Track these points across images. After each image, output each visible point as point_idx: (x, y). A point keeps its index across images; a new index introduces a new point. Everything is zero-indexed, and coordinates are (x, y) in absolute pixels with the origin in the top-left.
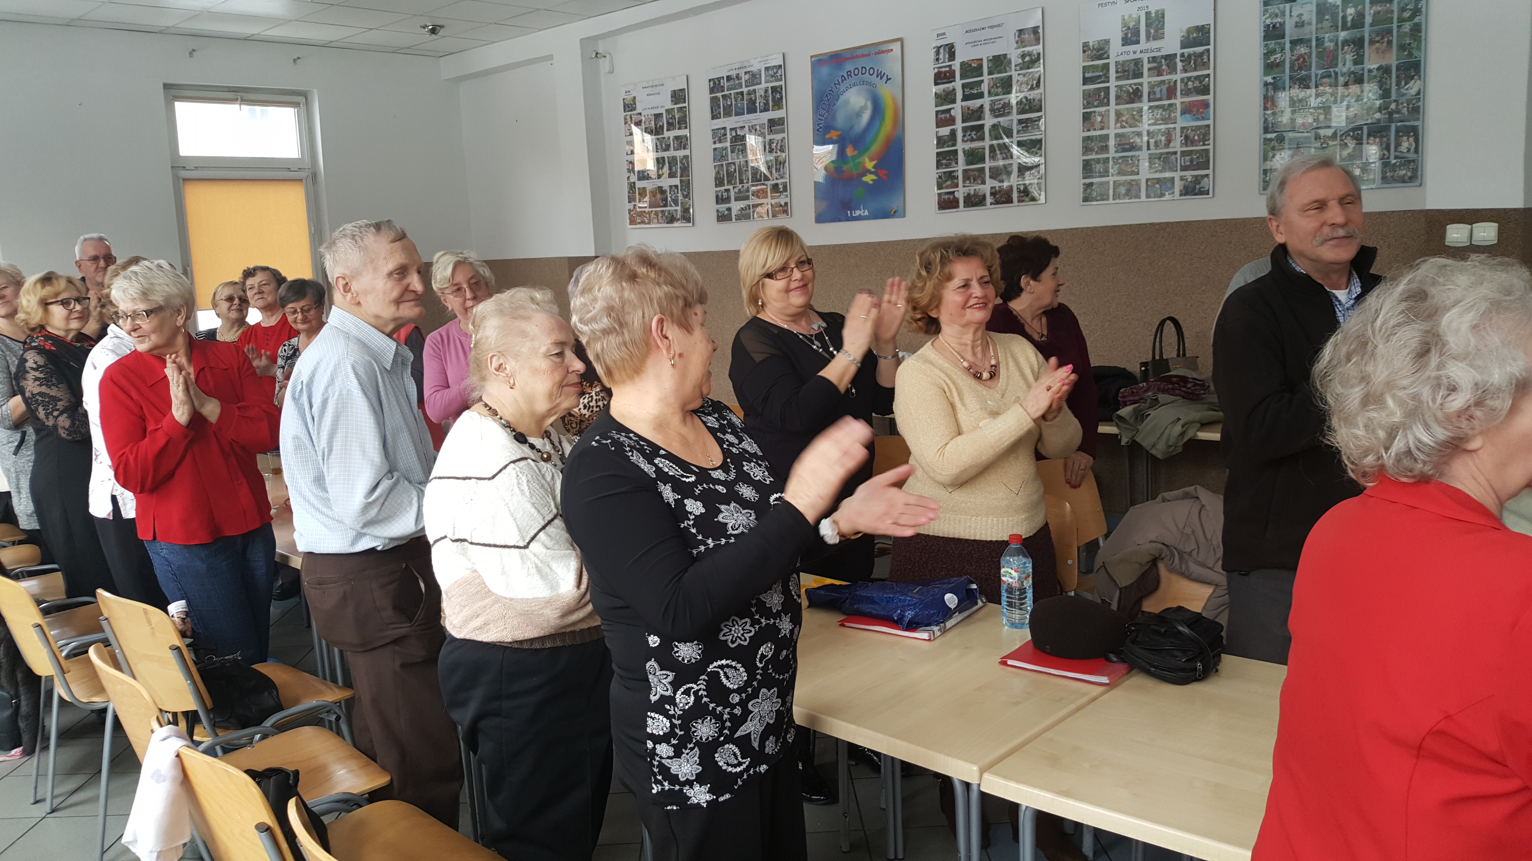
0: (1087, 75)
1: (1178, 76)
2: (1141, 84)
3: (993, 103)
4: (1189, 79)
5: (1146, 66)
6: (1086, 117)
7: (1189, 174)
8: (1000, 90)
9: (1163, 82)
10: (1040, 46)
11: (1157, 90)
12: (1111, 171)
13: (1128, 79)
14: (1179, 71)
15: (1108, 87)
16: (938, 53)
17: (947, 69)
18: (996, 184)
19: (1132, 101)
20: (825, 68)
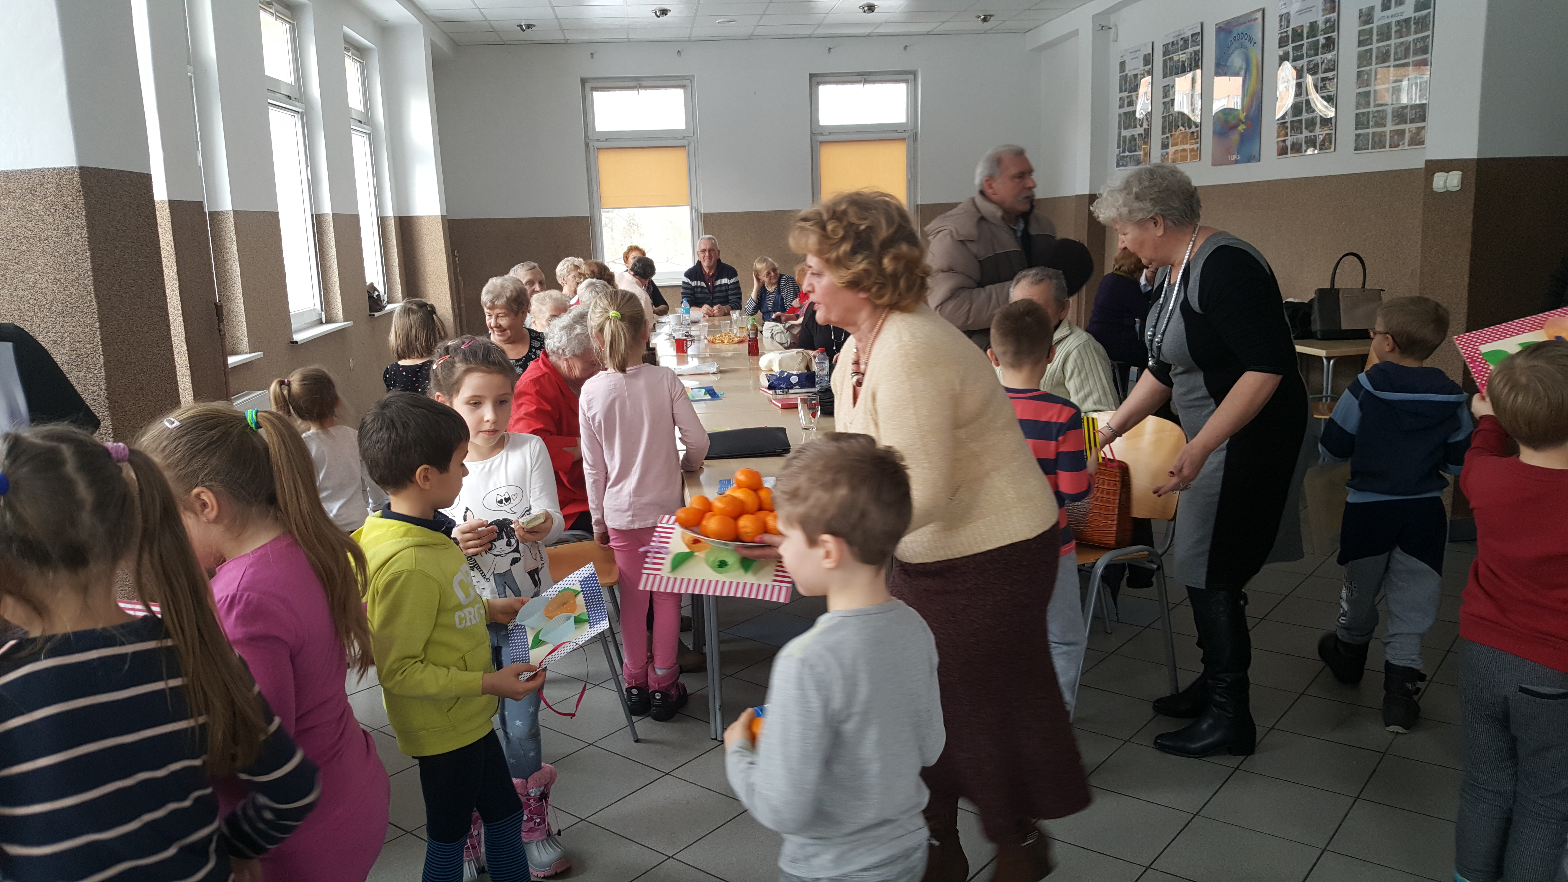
0: (1362, 38)
1: (1410, 38)
2: (1390, 45)
3: (1309, 62)
4: (1418, 39)
5: (1394, 29)
6: (1359, 75)
7: (1414, 126)
8: (1312, 52)
9: (1402, 43)
10: (1335, 14)
11: (1399, 50)
12: (1371, 123)
13: (1383, 41)
14: (1412, 33)
15: (1371, 50)
16: (1281, 20)
17: (1285, 34)
18: (1309, 134)
19: (1385, 61)
20: (1222, 35)
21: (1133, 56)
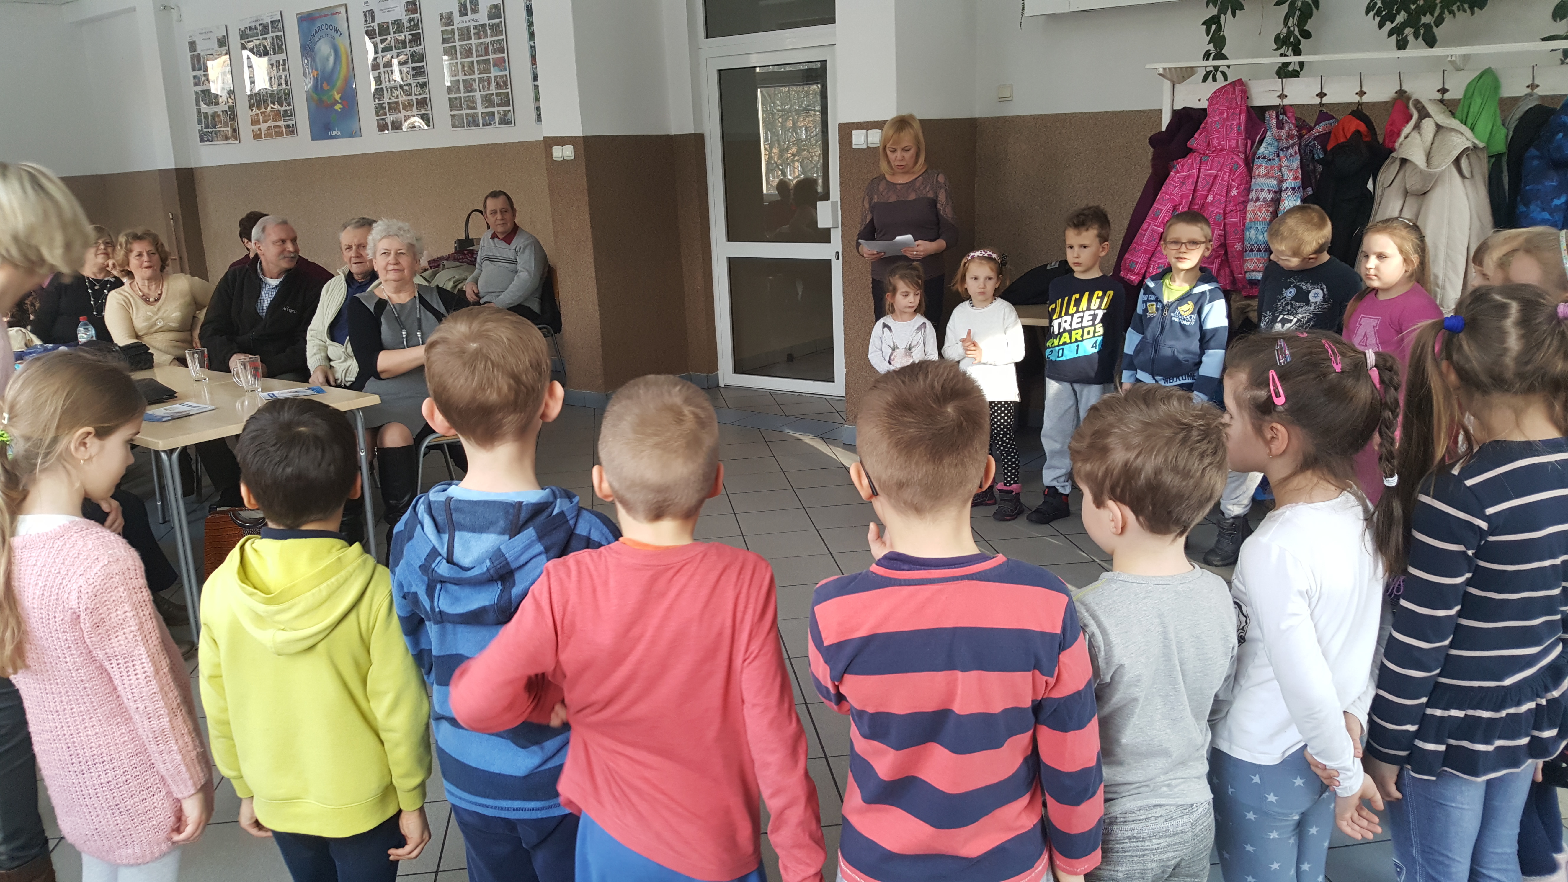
0: (445, 37)
1: (489, 40)
2: (471, 44)
4: (494, 42)
5: (473, 32)
7: (501, 109)
9: (482, 43)
10: (418, 15)
11: (480, 49)
12: (464, 106)
13: (464, 41)
14: (488, 36)
15: (455, 46)
16: (365, 16)
17: (371, 28)
18: (407, 114)
19: (468, 57)
20: (305, 24)
21: (204, 36)
